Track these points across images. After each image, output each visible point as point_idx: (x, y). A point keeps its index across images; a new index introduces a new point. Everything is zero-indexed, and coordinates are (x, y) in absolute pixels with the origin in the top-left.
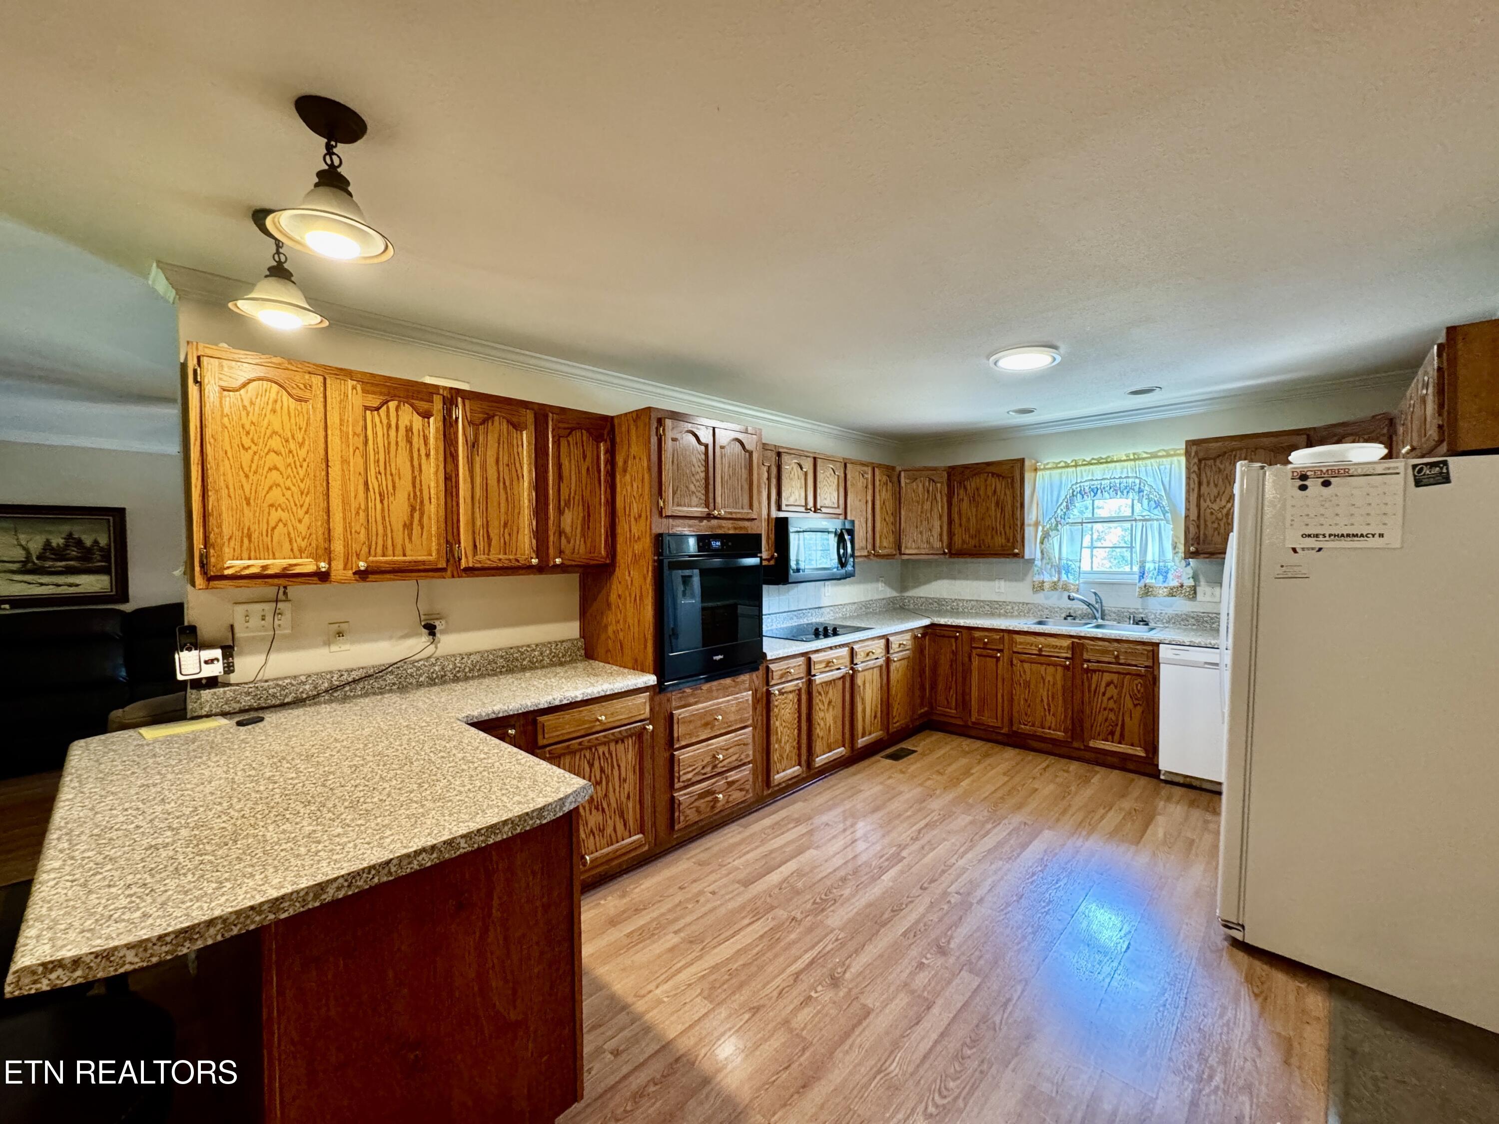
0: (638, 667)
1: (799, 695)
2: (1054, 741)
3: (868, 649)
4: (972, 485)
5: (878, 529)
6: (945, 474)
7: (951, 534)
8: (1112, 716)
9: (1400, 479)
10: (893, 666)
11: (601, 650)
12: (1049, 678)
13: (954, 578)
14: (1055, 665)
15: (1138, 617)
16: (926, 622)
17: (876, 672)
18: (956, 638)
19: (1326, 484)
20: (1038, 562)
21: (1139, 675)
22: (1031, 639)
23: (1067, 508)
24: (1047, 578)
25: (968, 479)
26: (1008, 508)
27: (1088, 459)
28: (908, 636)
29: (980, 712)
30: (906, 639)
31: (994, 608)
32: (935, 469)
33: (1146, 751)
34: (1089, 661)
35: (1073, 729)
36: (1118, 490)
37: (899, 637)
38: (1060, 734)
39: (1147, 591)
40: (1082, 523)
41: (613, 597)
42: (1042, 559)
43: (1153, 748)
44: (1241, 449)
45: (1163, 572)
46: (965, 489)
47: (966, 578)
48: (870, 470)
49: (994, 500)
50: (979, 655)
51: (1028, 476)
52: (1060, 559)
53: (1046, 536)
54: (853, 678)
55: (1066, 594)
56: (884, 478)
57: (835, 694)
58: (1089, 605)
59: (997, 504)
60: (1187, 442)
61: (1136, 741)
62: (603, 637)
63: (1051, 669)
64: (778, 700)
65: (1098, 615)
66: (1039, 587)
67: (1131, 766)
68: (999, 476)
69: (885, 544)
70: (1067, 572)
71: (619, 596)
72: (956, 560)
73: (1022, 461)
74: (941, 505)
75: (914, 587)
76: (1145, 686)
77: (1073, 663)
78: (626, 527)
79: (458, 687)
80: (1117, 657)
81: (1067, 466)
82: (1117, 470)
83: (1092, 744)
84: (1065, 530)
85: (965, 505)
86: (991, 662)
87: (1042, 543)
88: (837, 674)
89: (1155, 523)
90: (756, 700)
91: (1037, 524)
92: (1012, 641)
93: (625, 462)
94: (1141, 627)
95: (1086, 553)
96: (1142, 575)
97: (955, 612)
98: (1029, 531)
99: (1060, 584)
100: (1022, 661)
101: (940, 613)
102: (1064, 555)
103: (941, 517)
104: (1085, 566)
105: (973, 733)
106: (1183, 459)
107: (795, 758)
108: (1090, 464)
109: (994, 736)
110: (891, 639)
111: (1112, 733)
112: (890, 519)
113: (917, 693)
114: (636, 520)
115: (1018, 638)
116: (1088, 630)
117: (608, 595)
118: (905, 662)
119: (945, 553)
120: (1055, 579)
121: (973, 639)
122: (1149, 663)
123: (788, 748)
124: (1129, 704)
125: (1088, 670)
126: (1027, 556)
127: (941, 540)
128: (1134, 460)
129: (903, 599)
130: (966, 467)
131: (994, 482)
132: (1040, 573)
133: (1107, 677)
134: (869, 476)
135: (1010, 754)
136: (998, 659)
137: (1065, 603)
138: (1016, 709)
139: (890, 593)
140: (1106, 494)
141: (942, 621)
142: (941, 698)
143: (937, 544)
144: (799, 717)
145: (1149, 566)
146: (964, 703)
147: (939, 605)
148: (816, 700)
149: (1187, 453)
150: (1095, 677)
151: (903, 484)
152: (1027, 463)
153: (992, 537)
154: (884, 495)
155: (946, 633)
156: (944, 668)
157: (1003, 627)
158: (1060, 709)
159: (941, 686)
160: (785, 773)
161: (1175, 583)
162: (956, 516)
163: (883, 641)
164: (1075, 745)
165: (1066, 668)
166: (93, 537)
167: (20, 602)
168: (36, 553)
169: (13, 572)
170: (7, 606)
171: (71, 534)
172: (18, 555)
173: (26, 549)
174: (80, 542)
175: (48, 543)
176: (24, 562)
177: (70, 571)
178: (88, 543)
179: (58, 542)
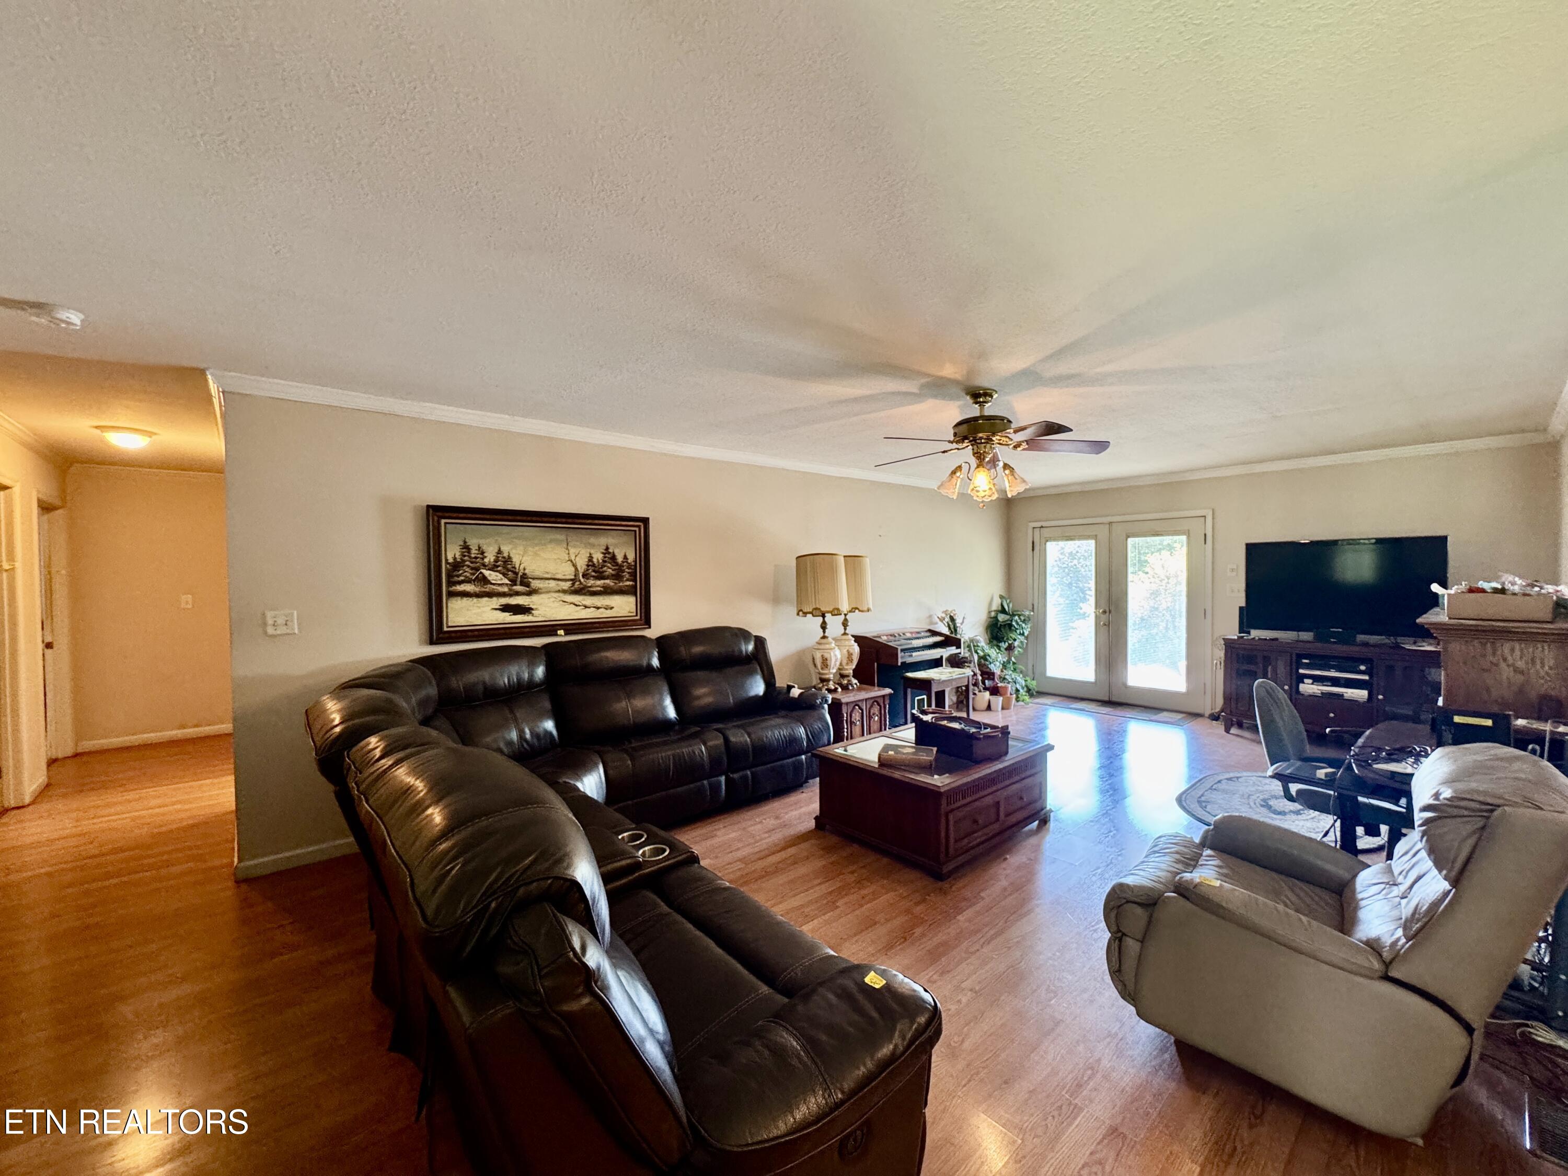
166: (624, 551)
167: (571, 627)
168: (581, 571)
169: (564, 592)
170: (561, 632)
171: (607, 548)
172: (569, 572)
173: (574, 566)
174: (614, 558)
175: (590, 558)
176: (574, 581)
177: (607, 591)
178: (620, 559)
179: (598, 557)
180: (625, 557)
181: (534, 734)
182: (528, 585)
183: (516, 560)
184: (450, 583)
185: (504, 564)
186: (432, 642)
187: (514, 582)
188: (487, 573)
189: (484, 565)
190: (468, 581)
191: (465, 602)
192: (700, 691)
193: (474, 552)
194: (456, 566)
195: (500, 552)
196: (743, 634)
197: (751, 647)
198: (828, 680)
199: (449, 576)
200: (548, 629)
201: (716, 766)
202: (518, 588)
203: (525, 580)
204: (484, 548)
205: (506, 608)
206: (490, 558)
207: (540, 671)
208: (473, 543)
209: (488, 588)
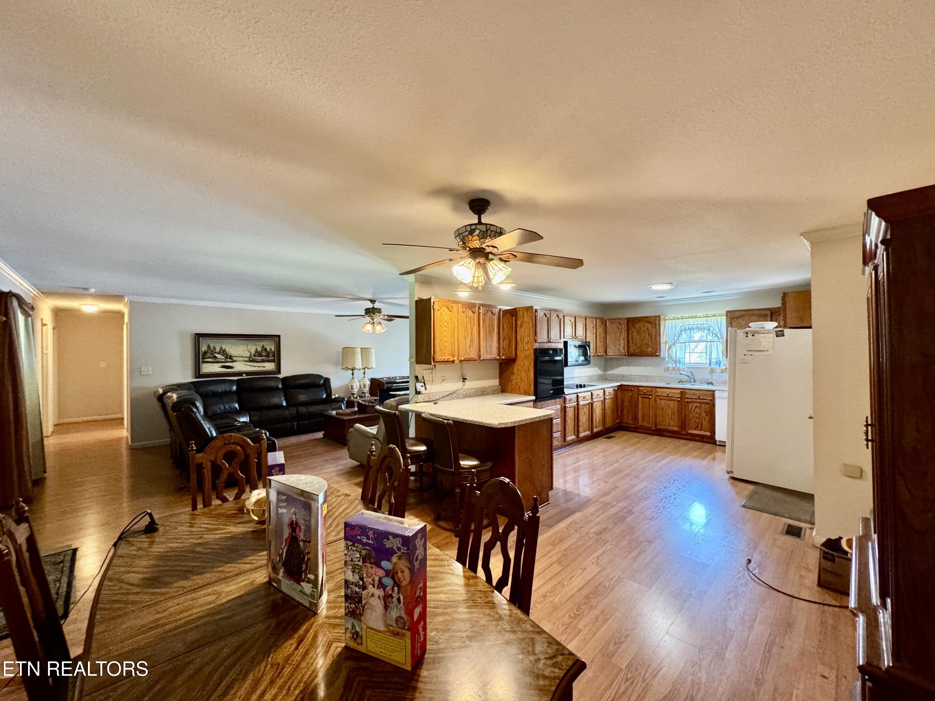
0: (527, 393)
1: (575, 408)
2: (674, 432)
3: (598, 393)
4: (637, 326)
5: (598, 345)
6: (626, 321)
7: (628, 347)
8: (697, 420)
9: (772, 335)
10: (606, 401)
11: (509, 389)
12: (672, 406)
13: (629, 366)
14: (674, 400)
15: (709, 382)
16: (619, 384)
17: (600, 402)
18: (632, 390)
19: (753, 335)
20: (667, 359)
21: (708, 403)
22: (665, 390)
23: (679, 336)
24: (670, 365)
25: (636, 323)
26: (654, 336)
27: (687, 316)
28: (612, 389)
29: (643, 420)
30: (611, 390)
31: (647, 378)
32: (621, 319)
33: (711, 433)
34: (688, 398)
35: (682, 427)
36: (700, 329)
37: (609, 389)
38: (676, 429)
39: (712, 371)
40: (685, 343)
41: (515, 370)
42: (668, 357)
43: (713, 432)
44: (746, 315)
45: (719, 363)
46: (635, 327)
47: (635, 366)
48: (594, 320)
49: (647, 332)
50: (642, 397)
51: (662, 323)
52: (676, 357)
53: (670, 348)
54: (592, 404)
55: (679, 372)
56: (600, 323)
57: (586, 410)
58: (688, 376)
59: (649, 334)
60: (727, 311)
61: (707, 430)
62: (510, 384)
63: (672, 402)
64: (568, 410)
65: (692, 381)
66: (668, 369)
67: (705, 440)
68: (649, 322)
69: (601, 351)
70: (679, 363)
71: (518, 370)
72: (630, 358)
73: (659, 316)
74: (624, 334)
75: (611, 370)
76: (710, 407)
77: (681, 400)
78: (522, 346)
79: (470, 399)
80: (699, 396)
81: (679, 319)
82: (700, 321)
83: (690, 432)
84: (678, 345)
85: (635, 334)
86: (648, 400)
87: (668, 351)
88: (588, 402)
89: (715, 343)
90: (562, 409)
91: (666, 343)
92: (656, 392)
93: (522, 324)
94: (710, 385)
95: (687, 355)
96: (710, 364)
97: (630, 380)
98: (662, 345)
99: (676, 368)
100: (660, 399)
101: (622, 380)
102: (678, 356)
103: (624, 339)
104: (687, 361)
105: (640, 430)
106: (725, 317)
107: (573, 432)
108: (688, 318)
109: (649, 432)
110: (606, 390)
111: (697, 427)
112: (602, 340)
113: (615, 414)
114: (526, 344)
115: (658, 389)
116: (688, 386)
117: (513, 369)
118: (611, 400)
119: (626, 355)
120: (674, 366)
121: (639, 391)
122: (711, 398)
123: (571, 428)
124: (704, 414)
125: (687, 402)
126: (662, 356)
127: (624, 349)
128: (706, 317)
129: (605, 375)
130: (635, 318)
131: (648, 325)
132: (668, 363)
133: (695, 405)
134: (594, 323)
135: (655, 438)
136: (650, 399)
137: (678, 376)
138: (658, 420)
139: (600, 372)
140: (695, 331)
141: (626, 383)
142: (625, 416)
143: (623, 351)
144: (575, 417)
145: (713, 360)
146: (635, 418)
147: (623, 377)
148: (580, 411)
149: (727, 316)
150: (690, 405)
151: (608, 325)
152: (662, 317)
153: (647, 348)
154: (600, 330)
155: (627, 388)
156: (626, 403)
157: (652, 385)
158: (677, 418)
159: (625, 412)
160: (571, 437)
161: (724, 367)
162: (630, 339)
163: (603, 391)
164: (683, 433)
165: (679, 401)
166: (270, 346)
167: (248, 373)
168: (253, 354)
169: (246, 361)
170: (244, 375)
171: (263, 346)
172: (248, 354)
173: (250, 352)
174: (266, 349)
175: (257, 349)
176: (250, 357)
177: (263, 361)
178: (268, 350)
179: (259, 349)
180: (271, 349)
181: (230, 407)
182: (232, 359)
183: (227, 351)
184: (203, 358)
185: (223, 352)
186: (196, 378)
187: (227, 358)
188: (216, 355)
189: (216, 353)
190: (209, 358)
191: (209, 365)
192: (301, 397)
193: (212, 348)
194: (205, 353)
195: (221, 348)
196: (320, 377)
197: (322, 382)
198: (354, 394)
199: (203, 356)
200: (240, 374)
201: (292, 419)
202: (228, 360)
203: (231, 357)
204: (216, 346)
205: (223, 367)
206: (218, 350)
207: (235, 388)
208: (212, 346)
209: (217, 360)
